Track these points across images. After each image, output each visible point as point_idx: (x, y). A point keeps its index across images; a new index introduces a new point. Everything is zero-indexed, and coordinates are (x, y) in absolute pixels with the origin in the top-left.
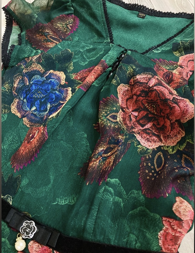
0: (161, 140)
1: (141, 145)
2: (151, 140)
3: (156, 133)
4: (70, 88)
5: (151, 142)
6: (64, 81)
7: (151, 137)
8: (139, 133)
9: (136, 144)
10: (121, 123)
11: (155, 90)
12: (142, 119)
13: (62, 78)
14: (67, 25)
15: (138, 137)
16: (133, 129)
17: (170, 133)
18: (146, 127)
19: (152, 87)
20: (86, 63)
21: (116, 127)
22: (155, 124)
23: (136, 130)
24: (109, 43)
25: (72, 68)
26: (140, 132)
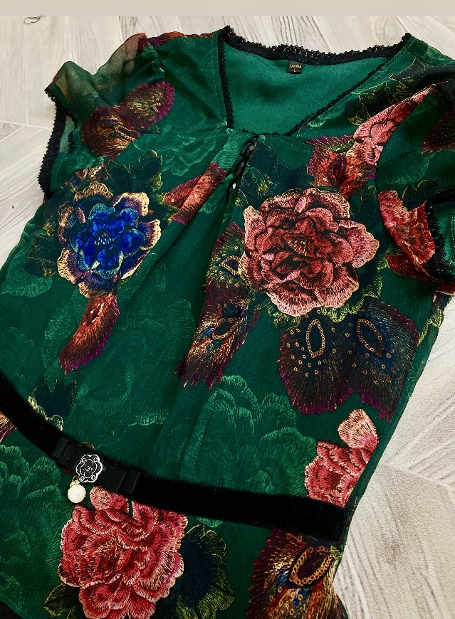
0: (315, 299)
1: (280, 312)
2: (297, 300)
3: (306, 287)
4: (157, 220)
5: (296, 304)
6: (147, 210)
7: (296, 295)
8: (275, 291)
9: (270, 310)
10: (245, 277)
12: (280, 265)
13: (143, 205)
14: (150, 104)
15: (274, 298)
17: (332, 284)
18: (288, 278)
21: (237, 285)
22: (305, 272)
23: (271, 285)
24: (225, 128)
25: (160, 184)
26: (277, 289)
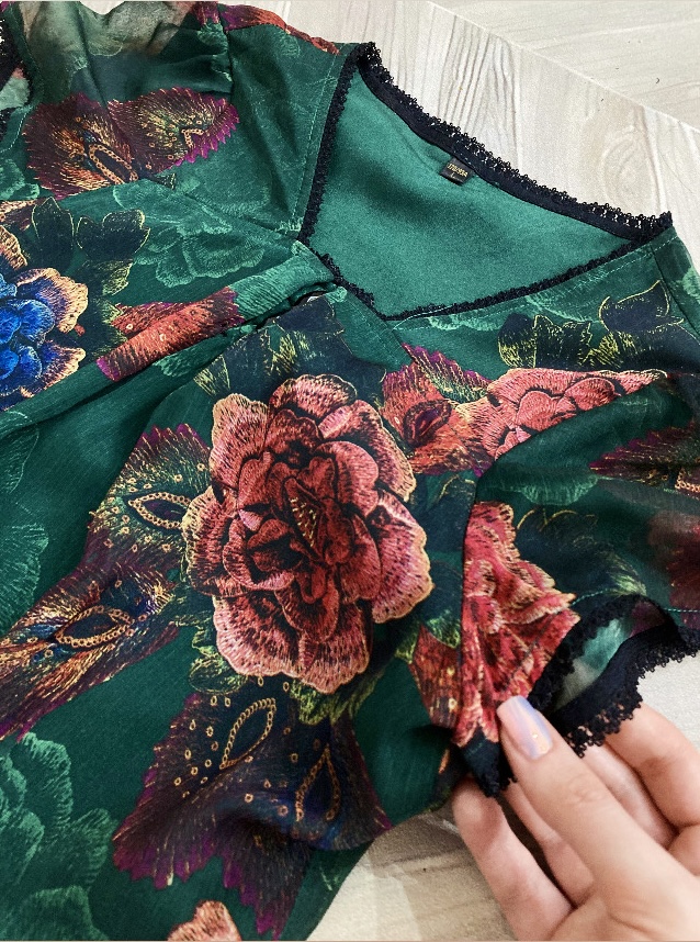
0: (294, 655)
1: (216, 649)
2: (259, 641)
3: (289, 619)
4: (82, 350)
5: (255, 647)
6: (73, 322)
7: (265, 628)
8: (231, 601)
9: (200, 636)
10: (190, 538)
11: (334, 455)
12: (262, 548)
13: (72, 309)
14: (183, 127)
15: (221, 615)
16: (218, 577)
17: (332, 639)
18: (267, 585)
19: (329, 439)
20: (184, 282)
21: (166, 548)
22: (301, 583)
23: (230, 584)
24: (292, 237)
25: (121, 283)
26: (237, 598)
